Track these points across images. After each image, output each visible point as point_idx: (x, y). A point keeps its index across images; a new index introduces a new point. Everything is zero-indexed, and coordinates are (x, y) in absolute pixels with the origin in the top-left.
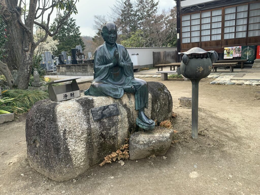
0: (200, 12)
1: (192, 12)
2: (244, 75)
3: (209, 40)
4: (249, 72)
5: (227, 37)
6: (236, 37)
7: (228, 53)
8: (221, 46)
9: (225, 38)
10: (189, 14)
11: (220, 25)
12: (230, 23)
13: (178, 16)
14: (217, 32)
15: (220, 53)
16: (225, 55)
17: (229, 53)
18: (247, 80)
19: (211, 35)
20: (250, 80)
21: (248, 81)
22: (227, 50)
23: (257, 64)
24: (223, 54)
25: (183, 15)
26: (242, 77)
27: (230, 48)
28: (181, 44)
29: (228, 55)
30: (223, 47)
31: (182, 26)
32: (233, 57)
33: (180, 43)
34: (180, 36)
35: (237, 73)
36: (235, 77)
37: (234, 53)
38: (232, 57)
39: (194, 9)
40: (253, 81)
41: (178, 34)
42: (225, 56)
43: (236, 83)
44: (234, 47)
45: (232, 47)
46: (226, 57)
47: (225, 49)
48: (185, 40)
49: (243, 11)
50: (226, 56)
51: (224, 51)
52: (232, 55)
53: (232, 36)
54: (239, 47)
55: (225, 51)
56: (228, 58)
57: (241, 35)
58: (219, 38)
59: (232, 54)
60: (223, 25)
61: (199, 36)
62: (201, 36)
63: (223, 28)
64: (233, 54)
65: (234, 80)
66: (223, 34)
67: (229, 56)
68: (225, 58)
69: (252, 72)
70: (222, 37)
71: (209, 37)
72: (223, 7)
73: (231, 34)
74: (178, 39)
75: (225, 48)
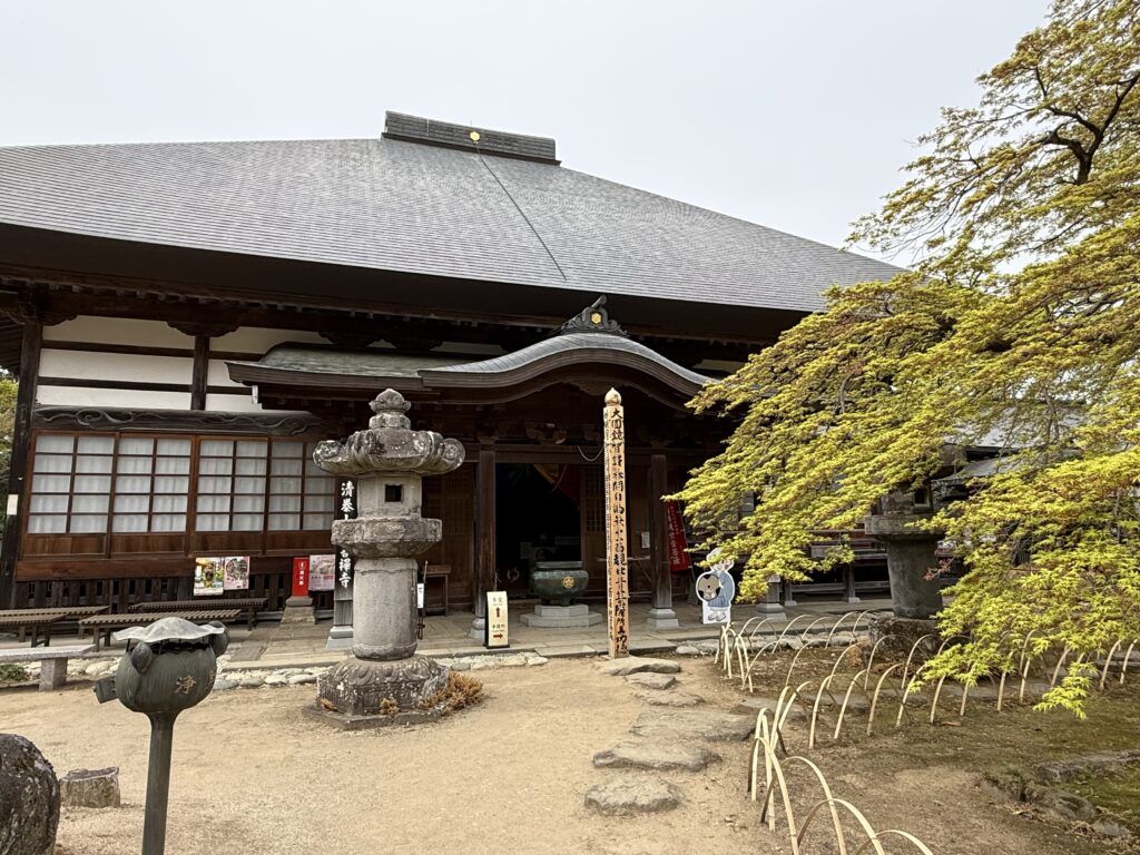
0: (113, 435)
1: (83, 428)
2: (263, 650)
3: (144, 529)
4: (274, 640)
5: (204, 525)
6: (234, 529)
7: (210, 576)
8: (187, 554)
9: (198, 529)
10: (70, 434)
11: (184, 486)
12: (216, 482)
13: (22, 434)
14: (173, 508)
15: (182, 577)
16: (198, 582)
17: (212, 575)
18: (272, 668)
19: (151, 514)
20: (280, 668)
21: (275, 673)
22: (204, 567)
23: (294, 612)
24: (191, 580)
25: (40, 434)
26: (257, 659)
27: (216, 560)
28: (24, 537)
29: (208, 583)
30: (190, 556)
31: (36, 470)
32: (225, 591)
33: (18, 531)
34: (23, 506)
35: (239, 645)
36: (235, 661)
37: (226, 576)
38: (220, 591)
39: (91, 423)
40: (289, 671)
41: (13, 501)
42: (197, 585)
43: (242, 683)
44: (228, 559)
45: (220, 556)
46: (199, 589)
47: (198, 564)
48: (43, 521)
49: (253, 455)
50: (202, 584)
51: (194, 569)
52: (220, 583)
53: (222, 525)
54: (241, 558)
55: (198, 571)
56: (210, 591)
57: (249, 524)
58: (180, 525)
59: (221, 580)
60: (194, 486)
61: (107, 511)
62: (111, 514)
63: (193, 495)
64: (225, 580)
65: (235, 670)
66: (192, 514)
67: (210, 585)
68: (196, 592)
69: (282, 639)
70: (191, 524)
71: (145, 520)
72: (197, 434)
73: (217, 518)
74: (12, 516)
75: (198, 560)
